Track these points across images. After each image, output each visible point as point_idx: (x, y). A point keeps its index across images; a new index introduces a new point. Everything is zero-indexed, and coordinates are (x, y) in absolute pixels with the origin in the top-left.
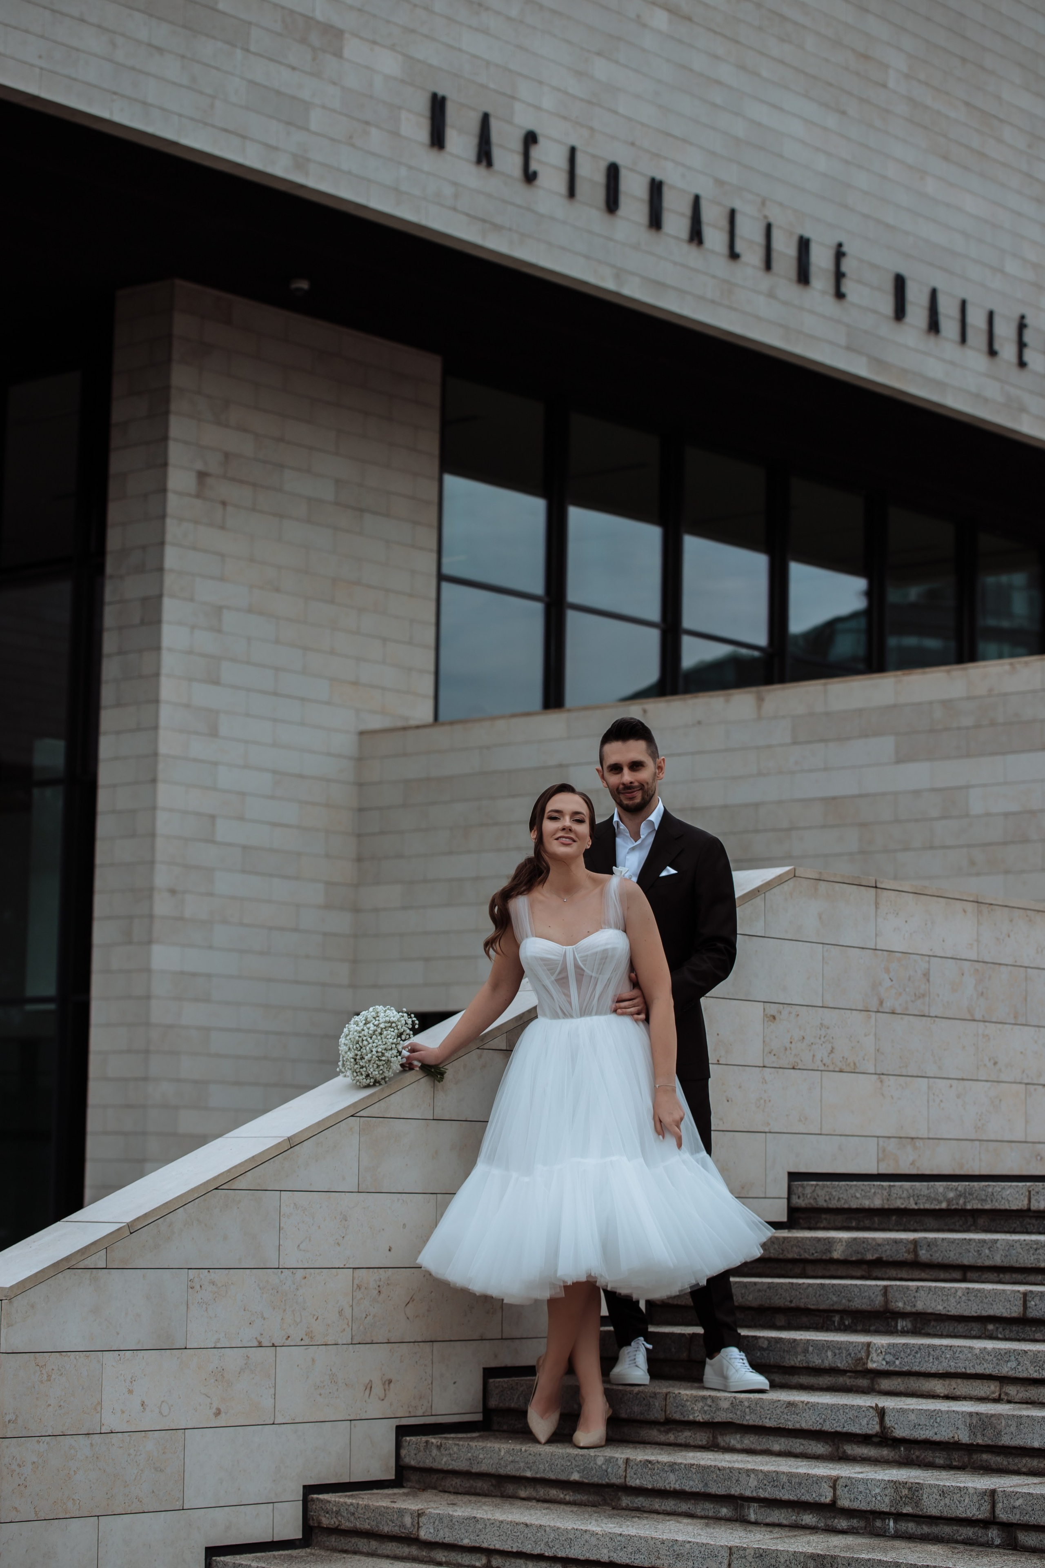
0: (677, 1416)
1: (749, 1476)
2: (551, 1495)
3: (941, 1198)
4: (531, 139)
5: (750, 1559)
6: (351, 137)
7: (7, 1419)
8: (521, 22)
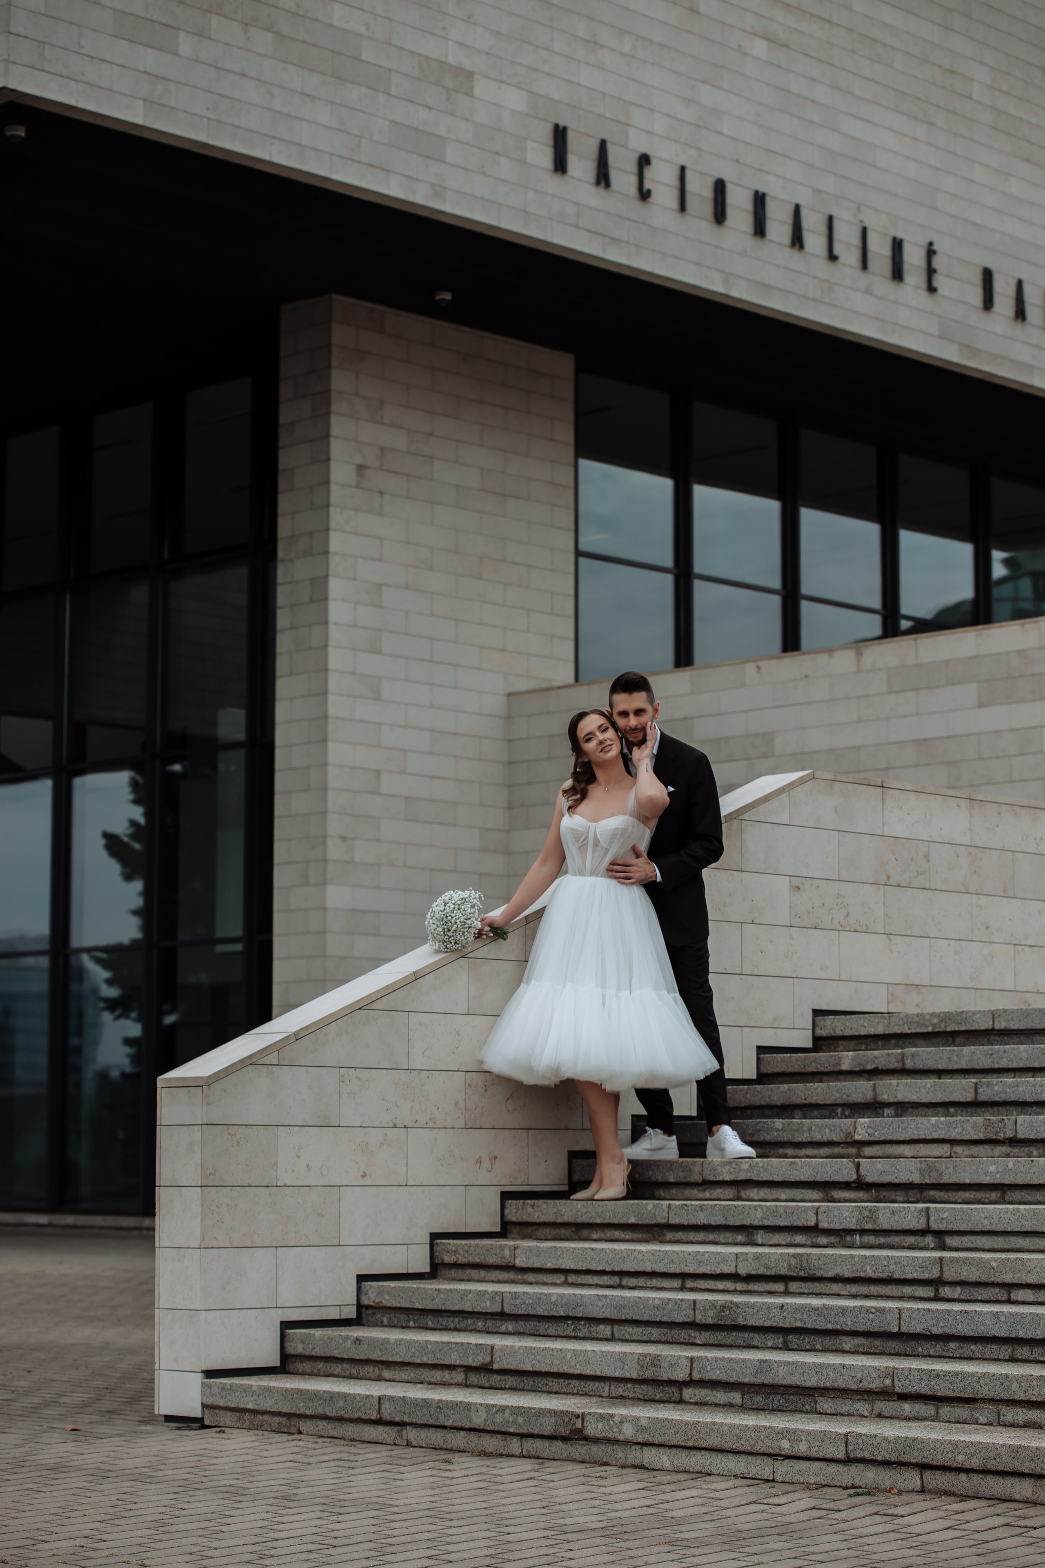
0: (711, 1178)
1: (756, 1210)
2: (615, 1236)
3: (927, 1023)
4: (644, 161)
5: (750, 1260)
6: (483, 167)
7: (209, 1172)
8: (633, 57)
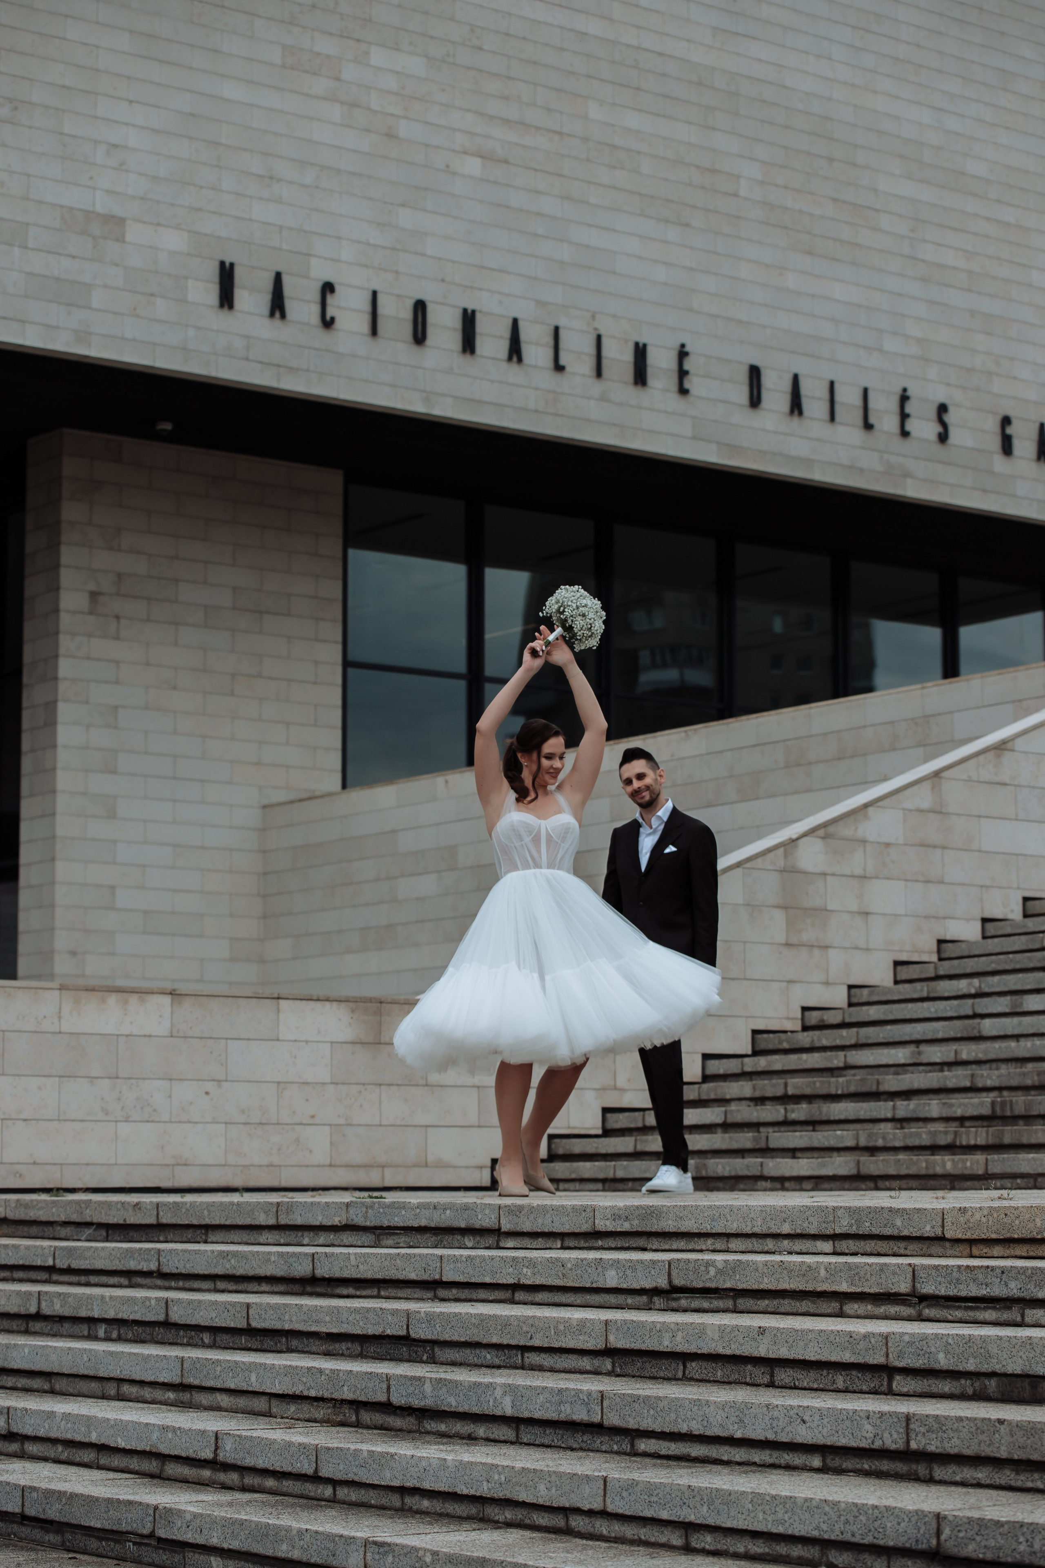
4: (328, 288)
6: (135, 309)
8: (317, 187)
